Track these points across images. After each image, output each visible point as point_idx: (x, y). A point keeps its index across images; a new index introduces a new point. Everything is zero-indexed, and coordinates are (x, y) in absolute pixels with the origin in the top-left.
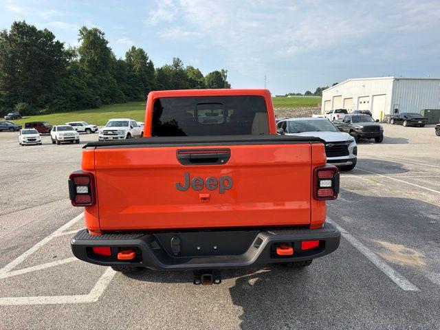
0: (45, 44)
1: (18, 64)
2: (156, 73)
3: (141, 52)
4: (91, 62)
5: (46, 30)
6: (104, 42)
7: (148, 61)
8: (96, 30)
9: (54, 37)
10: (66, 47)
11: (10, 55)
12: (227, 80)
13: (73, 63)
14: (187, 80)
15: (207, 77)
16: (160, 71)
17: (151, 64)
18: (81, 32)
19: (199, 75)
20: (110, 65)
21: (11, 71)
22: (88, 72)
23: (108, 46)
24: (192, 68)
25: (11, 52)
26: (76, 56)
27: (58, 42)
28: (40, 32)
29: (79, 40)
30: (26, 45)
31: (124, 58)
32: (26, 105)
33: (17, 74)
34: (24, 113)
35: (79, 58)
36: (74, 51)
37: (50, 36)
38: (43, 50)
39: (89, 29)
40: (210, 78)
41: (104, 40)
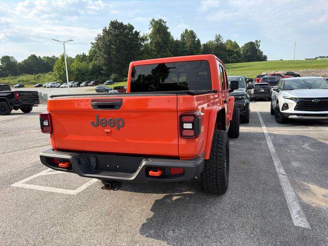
0: (128, 33)
1: (112, 48)
2: (202, 47)
3: (192, 32)
4: (157, 44)
5: (129, 24)
6: (166, 28)
7: (196, 39)
8: (161, 20)
9: (134, 28)
10: (141, 35)
11: (108, 43)
12: (260, 48)
13: (145, 45)
14: (226, 51)
15: (243, 47)
16: (205, 45)
17: (199, 41)
18: (151, 23)
19: (236, 46)
20: (169, 45)
21: (109, 53)
22: (154, 51)
23: (168, 31)
24: (231, 41)
25: (109, 41)
26: (147, 40)
27: (136, 32)
28: (126, 26)
29: (150, 28)
30: (117, 35)
31: (179, 39)
32: (116, 75)
33: (112, 56)
34: (116, 80)
35: (149, 41)
36: (146, 37)
37: (131, 28)
38: (127, 38)
39: (156, 20)
40: (245, 48)
41: (166, 27)
